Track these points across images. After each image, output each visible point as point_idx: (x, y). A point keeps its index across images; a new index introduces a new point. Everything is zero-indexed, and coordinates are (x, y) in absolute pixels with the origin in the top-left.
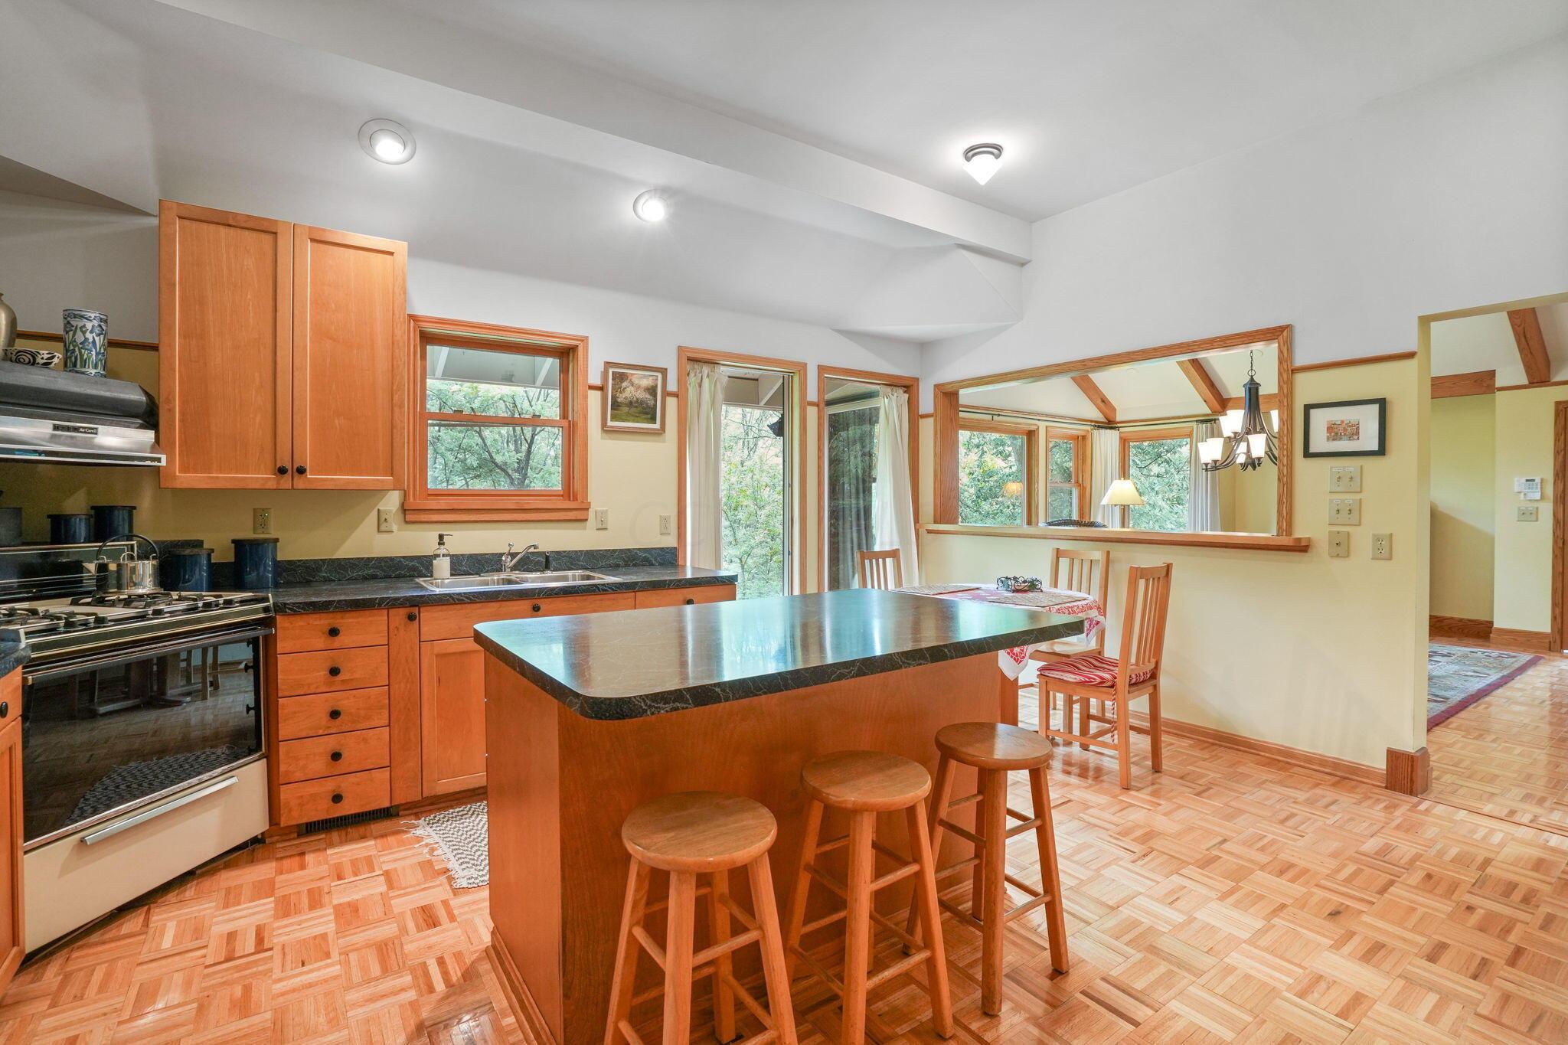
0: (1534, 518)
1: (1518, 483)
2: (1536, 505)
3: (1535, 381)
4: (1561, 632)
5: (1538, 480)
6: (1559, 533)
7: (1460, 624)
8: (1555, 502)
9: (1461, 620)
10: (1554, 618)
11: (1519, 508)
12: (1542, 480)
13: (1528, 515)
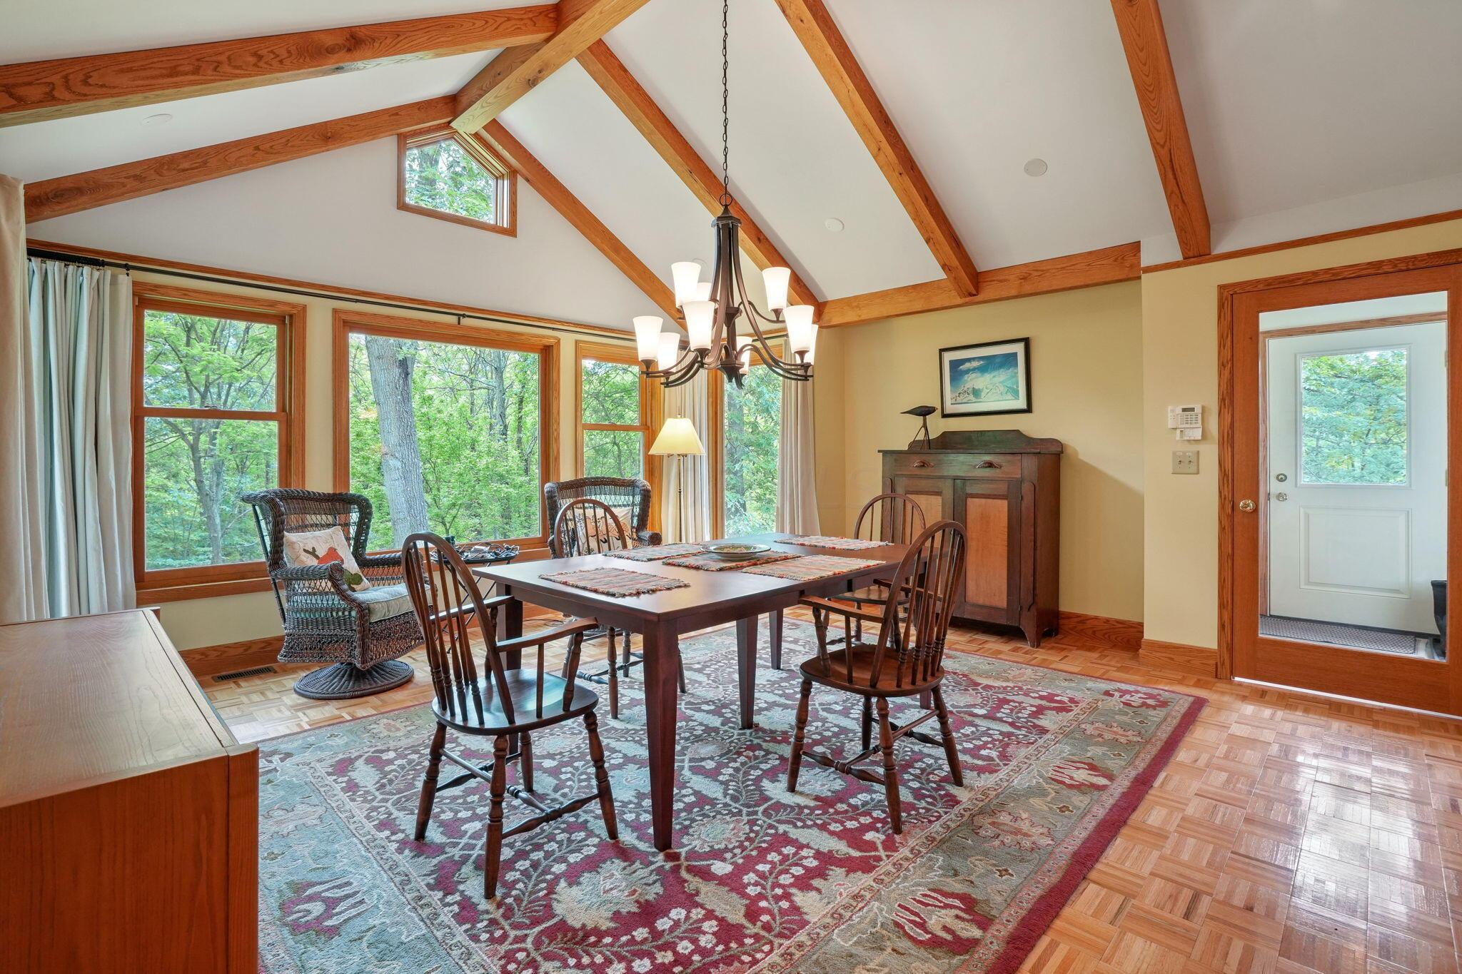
0: (1193, 469)
1: (1172, 415)
2: (1195, 448)
3: (1191, 254)
4: (1231, 649)
5: (1198, 410)
6: (1226, 492)
7: (1107, 626)
8: (1221, 444)
9: (1107, 621)
10: (1222, 626)
11: (1174, 453)
12: (1203, 408)
13: (1186, 464)
